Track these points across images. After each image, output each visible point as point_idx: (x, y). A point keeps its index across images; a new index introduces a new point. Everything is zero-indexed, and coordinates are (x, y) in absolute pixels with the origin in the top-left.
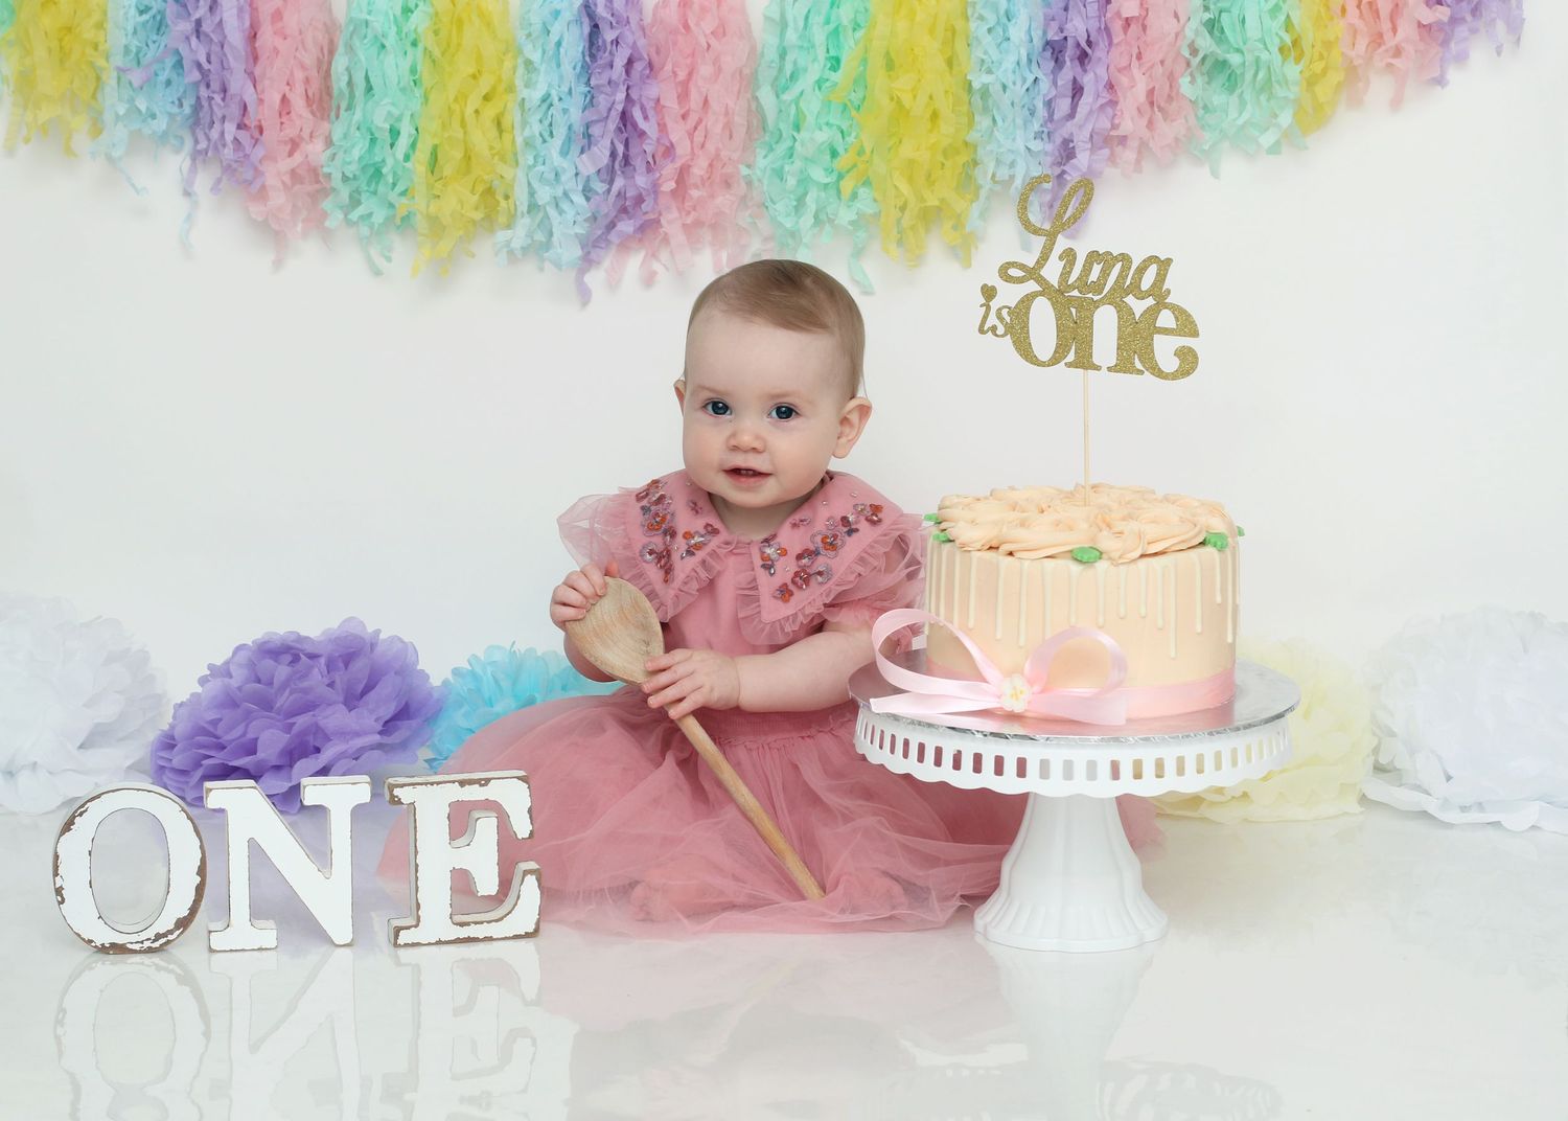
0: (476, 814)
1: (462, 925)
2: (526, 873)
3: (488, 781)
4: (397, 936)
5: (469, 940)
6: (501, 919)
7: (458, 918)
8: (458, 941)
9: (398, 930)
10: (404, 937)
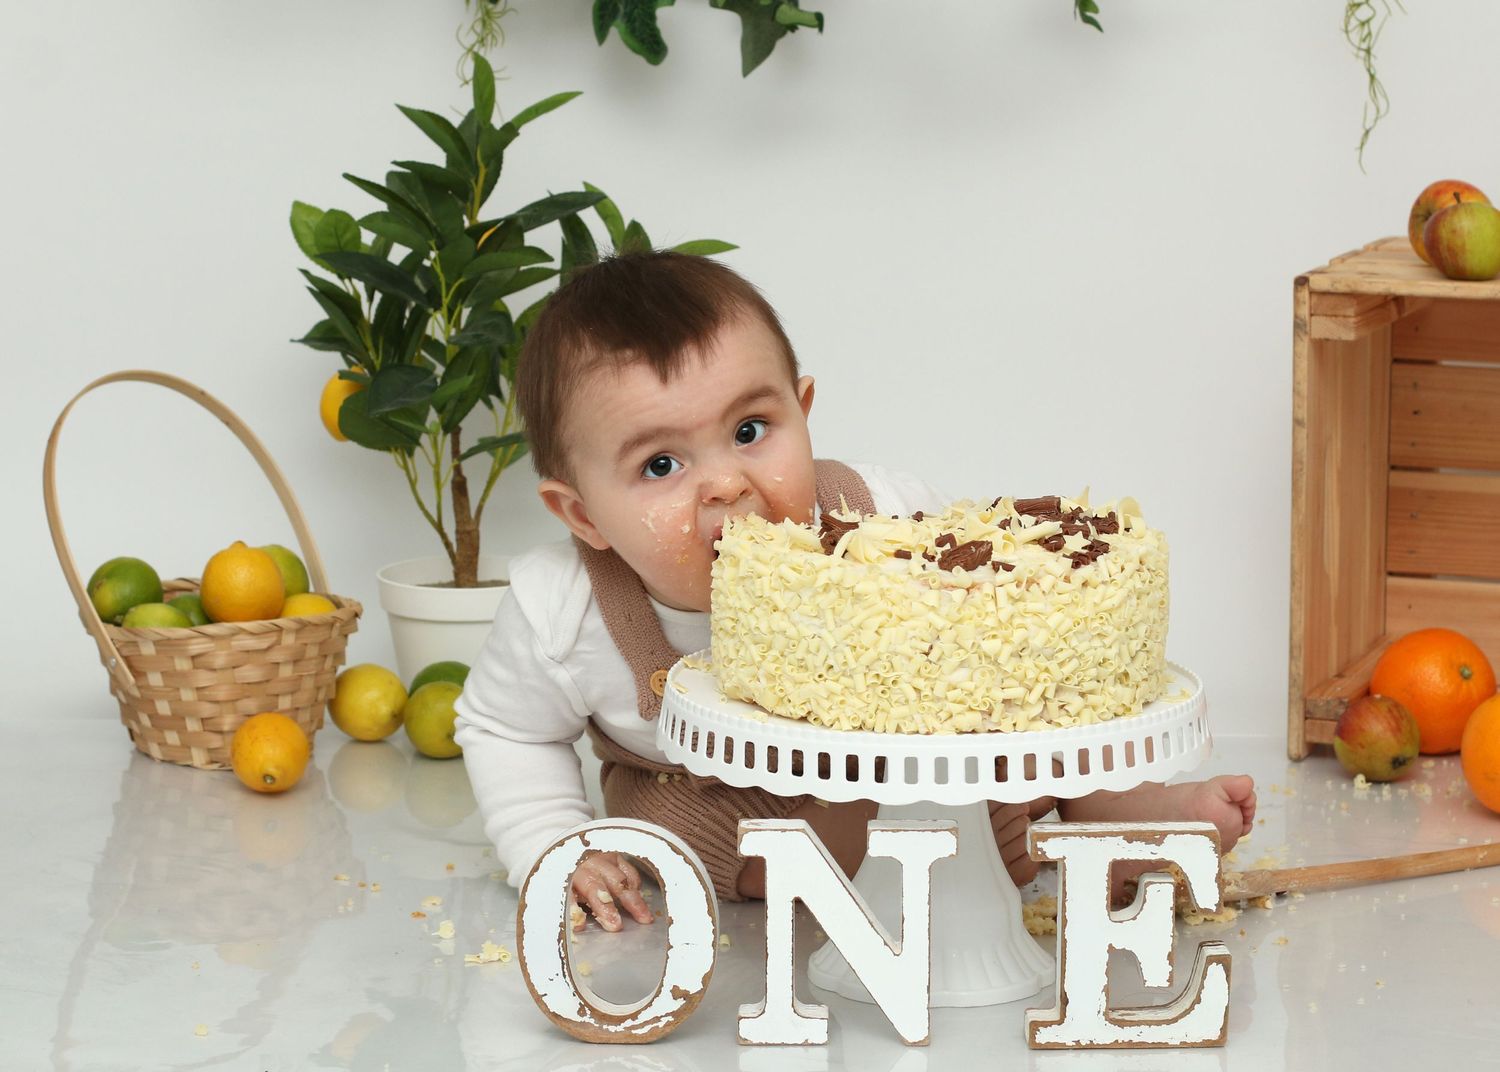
0: (1146, 879)
1: (1121, 1024)
2: (1211, 960)
3: (1164, 834)
4: (1033, 1036)
5: (1131, 1046)
6: (1175, 1020)
7: (1115, 1015)
8: (1116, 1046)
9: (1035, 1026)
10: (1044, 1036)
